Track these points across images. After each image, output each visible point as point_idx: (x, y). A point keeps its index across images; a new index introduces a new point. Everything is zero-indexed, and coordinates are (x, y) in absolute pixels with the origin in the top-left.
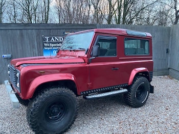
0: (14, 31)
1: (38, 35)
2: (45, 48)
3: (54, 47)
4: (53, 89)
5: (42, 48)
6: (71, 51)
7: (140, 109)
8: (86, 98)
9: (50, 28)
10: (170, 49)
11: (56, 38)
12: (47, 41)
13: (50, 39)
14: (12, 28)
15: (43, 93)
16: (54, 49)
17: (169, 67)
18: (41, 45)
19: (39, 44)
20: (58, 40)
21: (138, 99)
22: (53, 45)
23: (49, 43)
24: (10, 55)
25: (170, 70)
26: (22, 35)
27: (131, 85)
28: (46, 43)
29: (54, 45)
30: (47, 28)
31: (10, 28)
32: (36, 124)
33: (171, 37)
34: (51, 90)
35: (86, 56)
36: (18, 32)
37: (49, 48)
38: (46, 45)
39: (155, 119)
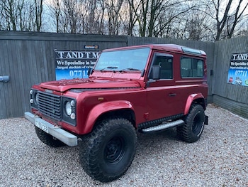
0: (13, 42)
1: (48, 49)
2: (59, 68)
3: (70, 65)
4: (113, 121)
5: (53, 67)
6: (115, 72)
7: (195, 144)
8: (143, 132)
9: (66, 39)
10: (214, 71)
11: (73, 53)
12: (61, 57)
13: (65, 55)
14: (11, 37)
15: (102, 125)
16: (71, 69)
17: (213, 93)
18: (53, 62)
19: (49, 61)
20: (76, 56)
21: (193, 131)
22: (69, 63)
23: (64, 60)
24: (7, 77)
25: (214, 97)
26: (25, 48)
27: (187, 115)
28: (59, 60)
29: (71, 63)
30: (62, 39)
31: (7, 37)
32: (96, 165)
33: (215, 56)
34: (110, 121)
35: (143, 79)
36: (20, 43)
37: (63, 68)
38: (59, 62)
39: (218, 154)
